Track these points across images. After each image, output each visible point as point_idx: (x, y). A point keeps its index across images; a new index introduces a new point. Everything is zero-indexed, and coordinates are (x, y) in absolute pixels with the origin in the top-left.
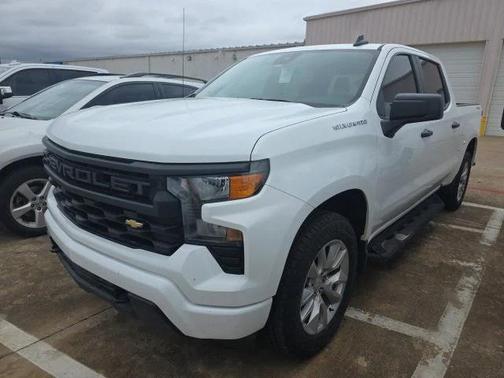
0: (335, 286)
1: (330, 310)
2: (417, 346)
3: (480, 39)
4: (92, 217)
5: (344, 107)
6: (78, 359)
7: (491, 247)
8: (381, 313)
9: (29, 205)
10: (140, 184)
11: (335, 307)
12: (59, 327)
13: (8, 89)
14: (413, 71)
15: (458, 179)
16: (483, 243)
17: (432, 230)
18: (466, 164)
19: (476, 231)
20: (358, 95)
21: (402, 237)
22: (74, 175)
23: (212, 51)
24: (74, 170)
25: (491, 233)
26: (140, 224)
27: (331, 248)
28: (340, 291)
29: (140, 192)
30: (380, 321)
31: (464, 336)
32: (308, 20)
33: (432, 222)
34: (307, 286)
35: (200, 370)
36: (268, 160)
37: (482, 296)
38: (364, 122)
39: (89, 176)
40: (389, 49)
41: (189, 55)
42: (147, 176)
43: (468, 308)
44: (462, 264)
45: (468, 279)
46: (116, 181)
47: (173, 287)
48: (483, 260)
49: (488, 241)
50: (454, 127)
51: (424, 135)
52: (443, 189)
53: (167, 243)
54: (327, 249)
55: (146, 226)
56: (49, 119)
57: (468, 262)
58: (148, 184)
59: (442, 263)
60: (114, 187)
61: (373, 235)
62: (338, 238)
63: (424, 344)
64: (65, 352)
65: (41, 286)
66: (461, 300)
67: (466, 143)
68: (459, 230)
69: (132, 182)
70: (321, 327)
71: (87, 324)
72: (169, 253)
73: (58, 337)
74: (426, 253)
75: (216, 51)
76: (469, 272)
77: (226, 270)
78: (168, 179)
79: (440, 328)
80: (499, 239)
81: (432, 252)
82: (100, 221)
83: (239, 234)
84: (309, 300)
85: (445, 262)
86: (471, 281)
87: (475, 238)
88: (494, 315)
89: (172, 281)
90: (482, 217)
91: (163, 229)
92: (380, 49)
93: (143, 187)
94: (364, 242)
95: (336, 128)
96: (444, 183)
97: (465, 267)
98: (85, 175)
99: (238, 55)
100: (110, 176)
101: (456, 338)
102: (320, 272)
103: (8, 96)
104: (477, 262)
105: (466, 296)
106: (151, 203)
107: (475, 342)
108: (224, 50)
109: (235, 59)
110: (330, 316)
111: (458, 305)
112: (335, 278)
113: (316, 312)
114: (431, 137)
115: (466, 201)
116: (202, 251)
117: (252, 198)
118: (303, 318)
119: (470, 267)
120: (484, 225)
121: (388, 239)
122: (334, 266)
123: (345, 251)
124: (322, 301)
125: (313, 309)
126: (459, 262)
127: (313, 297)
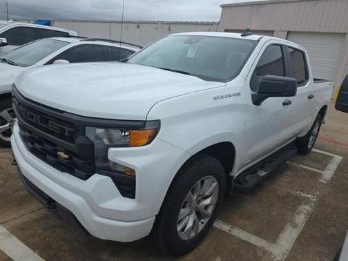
0: (206, 207)
1: (202, 223)
2: (259, 254)
3: (343, 31)
4: (37, 145)
5: (225, 82)
6: (23, 241)
7: (326, 184)
8: (240, 227)
9: (7, 125)
10: (67, 129)
11: (205, 221)
12: (15, 215)
13: (4, 40)
14: (283, 57)
15: (310, 133)
16: (320, 180)
17: (287, 168)
18: (318, 123)
19: (318, 171)
20: (238, 74)
21: (262, 173)
22: (26, 116)
23: (154, 23)
24: (26, 111)
25: (328, 174)
26: (66, 156)
27: (206, 181)
28: (210, 210)
29: (67, 134)
30: (237, 233)
31: (294, 249)
32: (223, 7)
33: (288, 162)
34: (184, 207)
35: (105, 257)
36: (159, 121)
37: (312, 221)
38: (238, 94)
39: (35, 118)
40: (266, 40)
41: (139, 24)
42: (72, 124)
43: (300, 229)
44: (303, 195)
45: (304, 206)
46: (52, 124)
47: (86, 203)
48: (318, 193)
49: (325, 179)
50: (309, 98)
51: (284, 104)
52: (298, 139)
53: (84, 171)
54: (202, 182)
55: (70, 158)
56: (26, 66)
57: (308, 194)
58: (72, 130)
59: (288, 193)
60: (50, 129)
61: (240, 171)
62: (212, 175)
63: (265, 252)
64: (14, 235)
65: (8, 184)
66: (297, 222)
67: (318, 108)
68: (306, 169)
69: (62, 126)
70: (193, 235)
71: (34, 216)
72: (85, 178)
73: (12, 223)
74: (279, 185)
75: (157, 23)
76: (307, 201)
77: (123, 195)
78: (87, 128)
79: (278, 241)
80: (332, 179)
81: (283, 185)
82: (41, 149)
83: (133, 171)
84: (186, 217)
85: (291, 192)
86: (306, 208)
87: (315, 176)
88: (318, 235)
89: (85, 198)
90: (324, 161)
91: (82, 162)
92: (259, 40)
93: (69, 131)
94: (232, 177)
95: (215, 98)
96: (299, 136)
97: (305, 198)
98: (33, 116)
99: (172, 27)
100: (48, 120)
101: (287, 250)
102: (195, 197)
103: (4, 44)
104: (313, 195)
105: (301, 219)
106: (74, 143)
107: (300, 254)
108: (163, 23)
109: (170, 30)
110: (201, 227)
111: (294, 225)
112: (207, 201)
113: (190, 224)
114: (290, 106)
115: (316, 148)
116: (108, 180)
117: (145, 147)
118: (179, 228)
119: (308, 198)
120: (324, 167)
121: (253, 174)
122: (207, 194)
123: (215, 184)
124: (196, 217)
125: (188, 222)
126: (302, 194)
127: (189, 214)
